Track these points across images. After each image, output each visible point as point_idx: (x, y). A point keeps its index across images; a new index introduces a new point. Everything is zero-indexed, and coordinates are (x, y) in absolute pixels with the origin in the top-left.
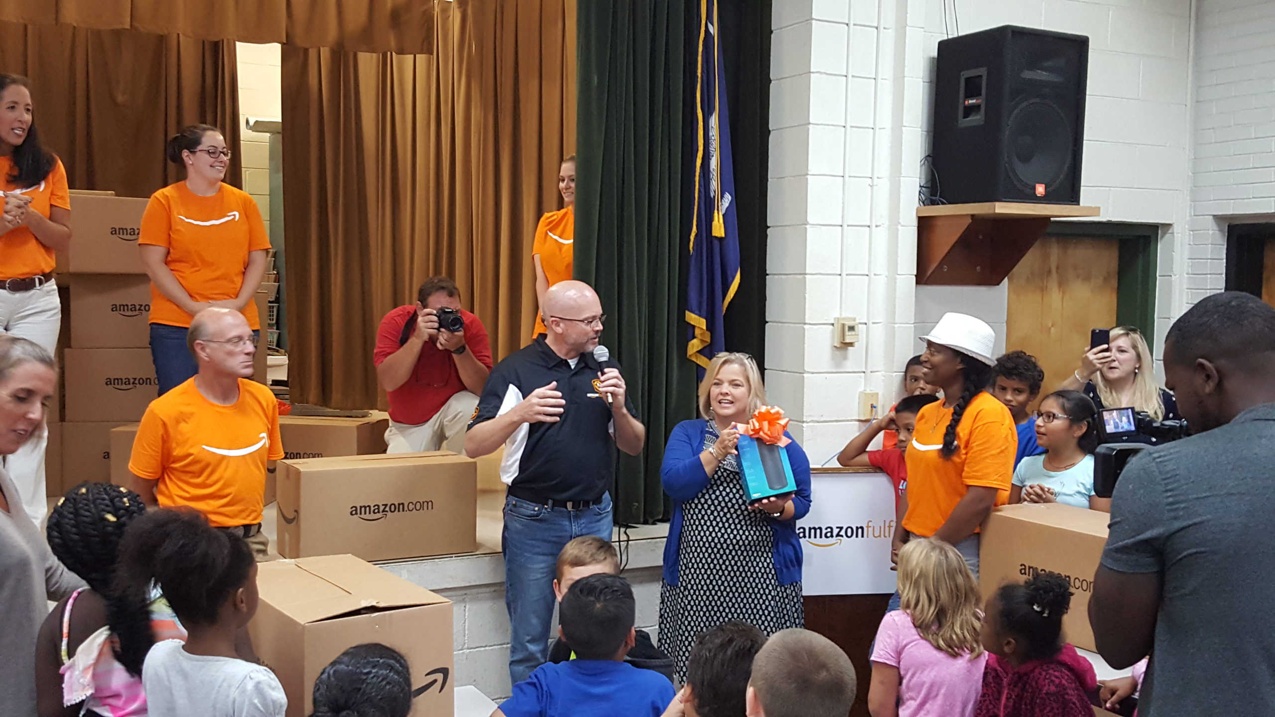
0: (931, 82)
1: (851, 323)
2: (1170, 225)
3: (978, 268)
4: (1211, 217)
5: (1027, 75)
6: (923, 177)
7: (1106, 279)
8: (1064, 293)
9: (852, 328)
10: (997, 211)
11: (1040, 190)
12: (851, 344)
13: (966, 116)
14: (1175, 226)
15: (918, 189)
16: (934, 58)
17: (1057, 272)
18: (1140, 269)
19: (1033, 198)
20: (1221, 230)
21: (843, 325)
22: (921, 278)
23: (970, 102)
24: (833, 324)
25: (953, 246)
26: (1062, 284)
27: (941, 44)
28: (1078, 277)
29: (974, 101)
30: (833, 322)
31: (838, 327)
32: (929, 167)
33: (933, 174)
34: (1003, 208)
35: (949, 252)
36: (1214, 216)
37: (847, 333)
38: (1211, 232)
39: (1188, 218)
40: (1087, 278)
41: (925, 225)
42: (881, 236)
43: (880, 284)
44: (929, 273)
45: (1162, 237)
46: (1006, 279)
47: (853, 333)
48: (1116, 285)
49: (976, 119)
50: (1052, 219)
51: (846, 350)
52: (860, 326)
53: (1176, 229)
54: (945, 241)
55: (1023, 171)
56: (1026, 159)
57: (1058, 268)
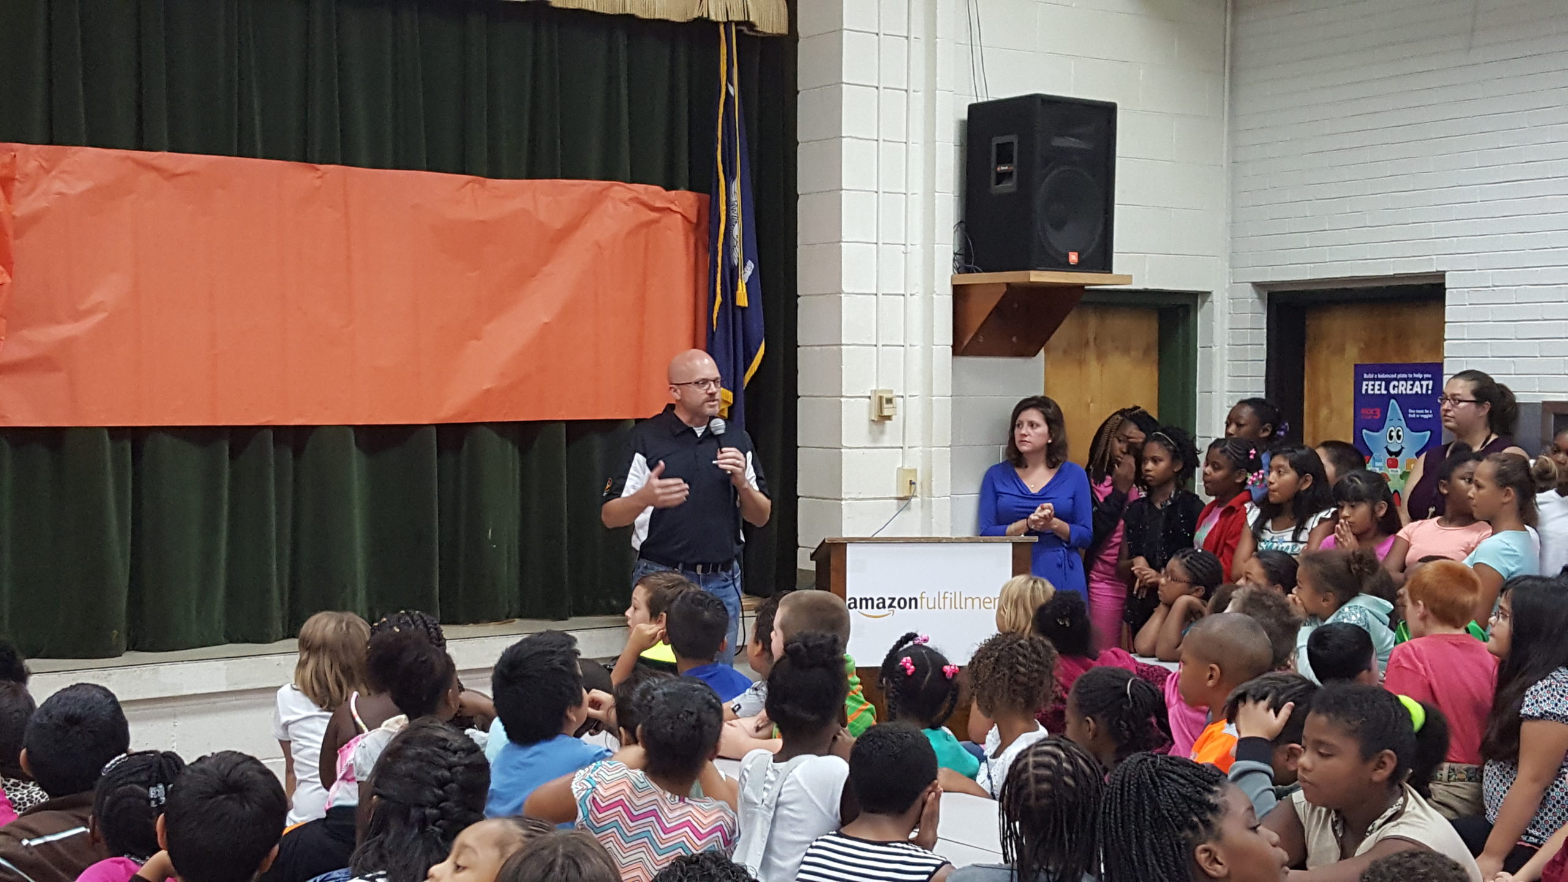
0: (961, 145)
1: (889, 396)
2: (1209, 293)
3: (1014, 339)
4: (1250, 285)
5: (1059, 142)
6: (956, 244)
7: (1146, 351)
8: (1102, 366)
9: (889, 401)
10: (1032, 280)
11: (1073, 258)
12: (889, 418)
13: (998, 183)
14: (1214, 294)
15: (952, 256)
16: (964, 121)
17: (1095, 344)
18: (1180, 340)
19: (1067, 267)
20: (1260, 297)
21: (881, 398)
22: (958, 349)
23: (1003, 168)
24: (870, 397)
25: (989, 315)
26: (1101, 356)
27: (972, 108)
28: (1117, 348)
29: (1006, 168)
30: (869, 394)
31: (875, 399)
32: (962, 233)
33: (967, 243)
34: (1038, 277)
35: (985, 322)
36: (1254, 284)
37: (885, 405)
38: (1250, 301)
39: (1227, 286)
40: (1127, 351)
41: (959, 293)
42: (916, 304)
43: (917, 352)
44: (966, 342)
45: (1202, 306)
46: (1042, 351)
47: (891, 406)
48: (1157, 357)
49: (1008, 186)
50: (1086, 287)
51: (884, 424)
52: (898, 399)
53: (1215, 297)
54: (980, 311)
55: (1055, 239)
56: (1059, 226)
57: (1095, 339)
